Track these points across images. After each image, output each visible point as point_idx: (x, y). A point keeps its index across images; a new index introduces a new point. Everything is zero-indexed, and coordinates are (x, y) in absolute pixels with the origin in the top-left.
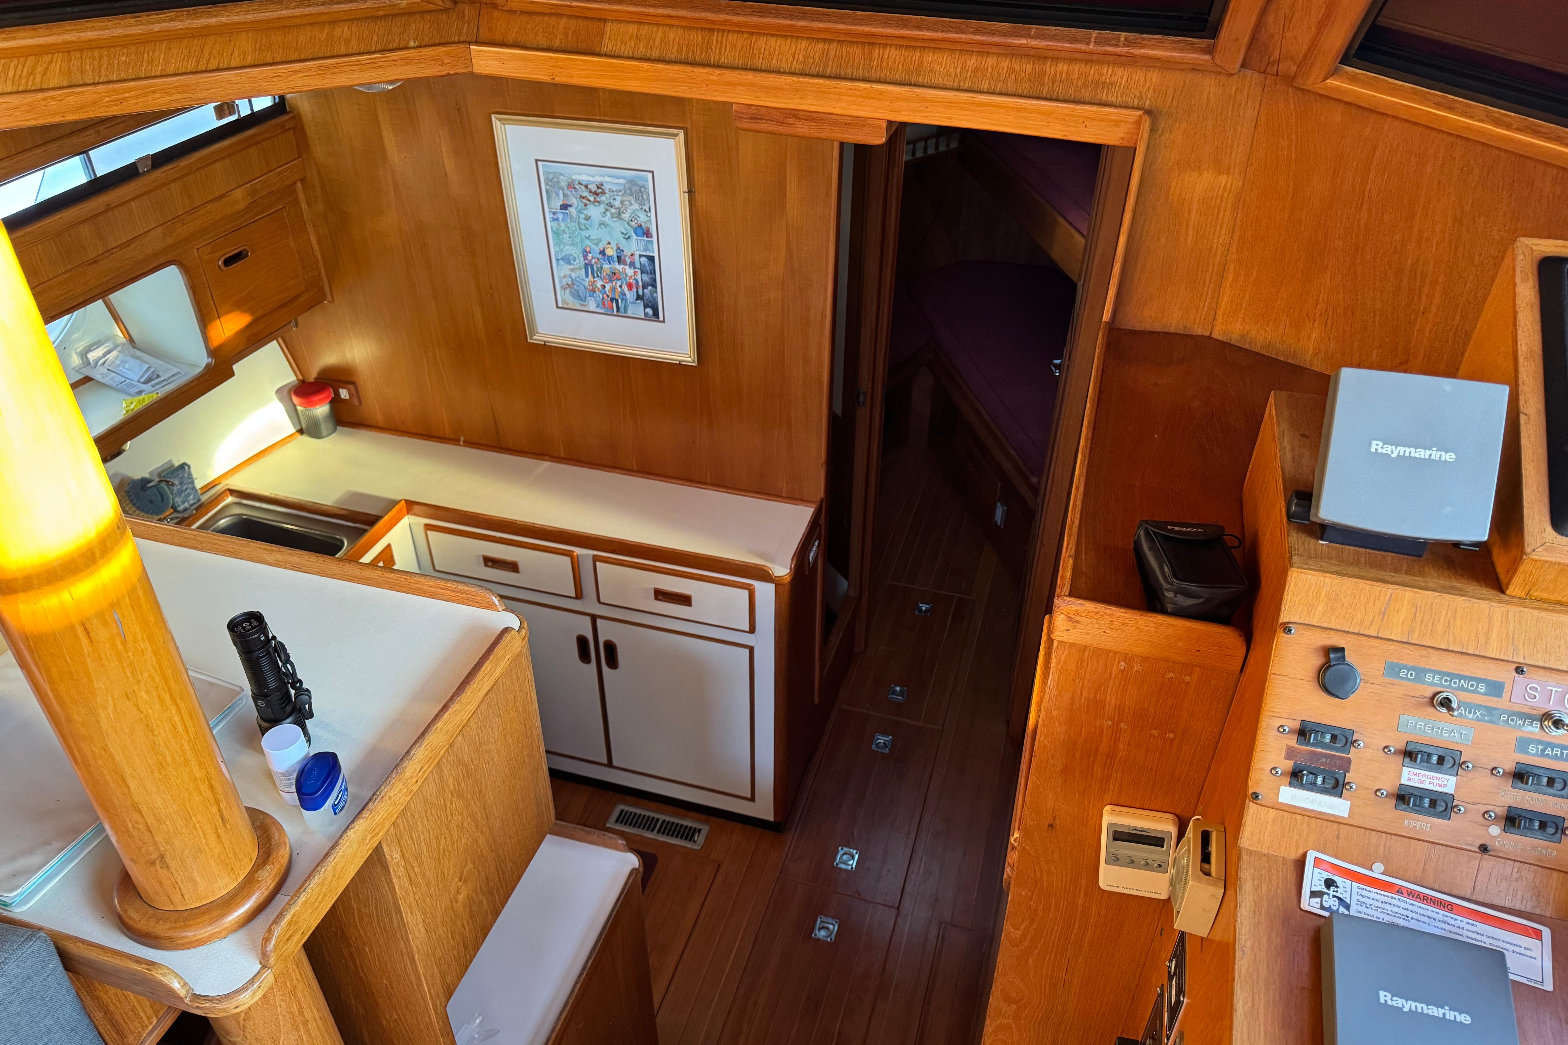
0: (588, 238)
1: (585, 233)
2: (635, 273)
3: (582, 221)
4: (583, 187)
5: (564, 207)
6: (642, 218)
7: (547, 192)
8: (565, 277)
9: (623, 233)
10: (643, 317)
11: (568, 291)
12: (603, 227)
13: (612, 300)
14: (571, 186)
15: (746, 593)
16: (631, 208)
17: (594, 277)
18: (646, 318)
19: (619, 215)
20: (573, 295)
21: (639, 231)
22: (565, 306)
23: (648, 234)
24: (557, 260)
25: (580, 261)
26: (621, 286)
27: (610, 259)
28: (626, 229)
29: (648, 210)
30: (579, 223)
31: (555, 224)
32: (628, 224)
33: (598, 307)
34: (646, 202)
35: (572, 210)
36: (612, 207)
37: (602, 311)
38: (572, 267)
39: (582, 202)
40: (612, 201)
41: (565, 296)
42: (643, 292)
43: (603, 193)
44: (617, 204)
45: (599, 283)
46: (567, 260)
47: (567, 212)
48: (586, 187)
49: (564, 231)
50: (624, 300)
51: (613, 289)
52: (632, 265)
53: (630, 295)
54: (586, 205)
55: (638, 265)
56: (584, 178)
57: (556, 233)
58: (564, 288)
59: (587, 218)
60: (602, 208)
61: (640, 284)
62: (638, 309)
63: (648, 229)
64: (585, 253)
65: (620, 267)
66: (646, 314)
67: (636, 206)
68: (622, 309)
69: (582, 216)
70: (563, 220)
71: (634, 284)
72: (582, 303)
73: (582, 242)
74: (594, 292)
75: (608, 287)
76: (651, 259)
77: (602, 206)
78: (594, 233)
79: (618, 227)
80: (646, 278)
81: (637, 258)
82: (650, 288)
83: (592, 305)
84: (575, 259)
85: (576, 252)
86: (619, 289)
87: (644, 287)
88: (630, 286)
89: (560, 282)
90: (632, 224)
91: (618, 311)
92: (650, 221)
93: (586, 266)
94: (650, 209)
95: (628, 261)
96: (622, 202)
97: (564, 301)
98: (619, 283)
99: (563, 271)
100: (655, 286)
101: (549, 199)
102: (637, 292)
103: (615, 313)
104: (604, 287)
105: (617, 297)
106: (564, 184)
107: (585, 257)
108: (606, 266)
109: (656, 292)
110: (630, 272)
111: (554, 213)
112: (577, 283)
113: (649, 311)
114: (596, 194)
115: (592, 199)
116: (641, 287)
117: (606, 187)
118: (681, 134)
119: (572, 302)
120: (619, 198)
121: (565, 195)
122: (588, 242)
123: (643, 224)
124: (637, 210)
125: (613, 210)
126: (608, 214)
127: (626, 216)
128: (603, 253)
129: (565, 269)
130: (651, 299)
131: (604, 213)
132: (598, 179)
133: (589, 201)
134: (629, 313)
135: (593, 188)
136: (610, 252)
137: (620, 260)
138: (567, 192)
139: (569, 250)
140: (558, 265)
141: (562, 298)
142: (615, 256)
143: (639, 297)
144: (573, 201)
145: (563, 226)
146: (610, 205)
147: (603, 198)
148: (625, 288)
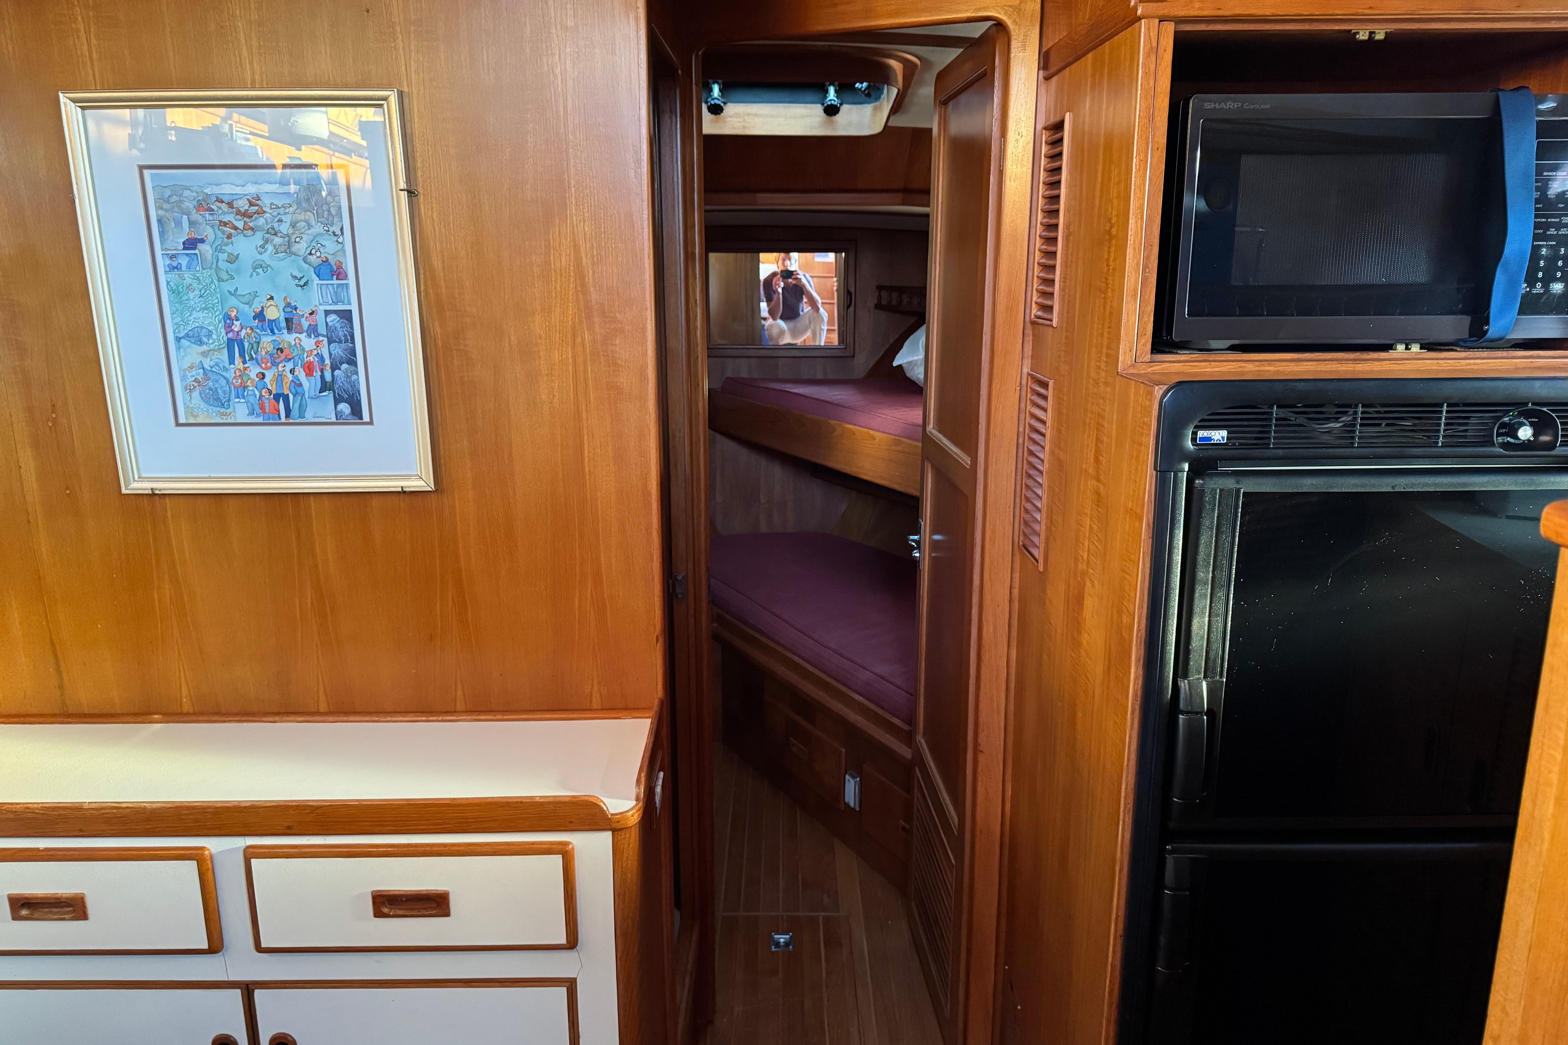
0: (234, 294)
1: (228, 286)
2: (318, 344)
3: (223, 265)
4: (224, 206)
5: (191, 244)
6: (330, 246)
7: (159, 221)
8: (191, 367)
9: (295, 277)
10: (334, 420)
11: (196, 394)
12: (260, 270)
13: (277, 397)
14: (203, 206)
15: (557, 861)
16: (309, 232)
17: (244, 362)
18: (341, 420)
19: (288, 248)
20: (205, 399)
21: (325, 270)
22: (192, 421)
23: (339, 273)
24: (178, 339)
25: (220, 336)
26: (292, 371)
27: (272, 328)
28: (300, 270)
29: (338, 232)
30: (218, 269)
31: (174, 276)
32: (305, 260)
33: (251, 413)
34: (336, 220)
35: (205, 249)
36: (276, 234)
37: (260, 420)
38: (205, 348)
39: (223, 233)
40: (276, 225)
42: (333, 376)
43: (261, 212)
44: (284, 228)
45: (254, 371)
46: (196, 337)
47: (197, 251)
48: (230, 205)
49: (190, 288)
50: (299, 394)
51: (280, 378)
52: (313, 330)
53: (309, 385)
54: (229, 237)
55: (322, 330)
56: (226, 190)
57: (175, 292)
58: (189, 390)
59: (233, 259)
60: (258, 239)
61: (327, 362)
62: (326, 407)
63: (340, 267)
64: (228, 321)
65: (291, 338)
66: (338, 415)
67: (318, 228)
68: (295, 411)
69: (223, 257)
70: (189, 267)
71: (316, 364)
72: (222, 410)
73: (222, 302)
74: (245, 387)
75: (270, 375)
76: (346, 315)
77: (259, 235)
78: (244, 284)
79: (287, 268)
80: (338, 350)
81: (320, 317)
82: (344, 366)
83: (241, 412)
84: (209, 335)
85: (211, 321)
86: (290, 377)
87: (334, 368)
88: (309, 370)
89: (183, 378)
90: (312, 258)
91: (288, 416)
92: (343, 250)
93: (230, 343)
94: (342, 229)
95: (305, 324)
96: (293, 225)
97: (189, 411)
98: (290, 365)
99: (187, 358)
100: (353, 363)
101: (162, 233)
102: (322, 377)
103: (283, 420)
104: (262, 376)
105: (286, 392)
106: (189, 205)
107: (228, 328)
108: (267, 341)
109: (357, 373)
110: (308, 343)
111: (172, 257)
112: (213, 377)
113: (345, 407)
114: (247, 215)
115: (240, 225)
116: (328, 368)
117: (266, 201)
118: (393, 98)
119: (205, 412)
120: (287, 219)
121: (192, 223)
122: (233, 302)
123: (330, 257)
124: (320, 235)
125: (278, 240)
126: (270, 247)
127: (301, 248)
128: (260, 316)
129: (193, 354)
130: (347, 386)
131: (262, 247)
132: (252, 189)
133: (236, 228)
134: (309, 417)
135: (243, 204)
136: (272, 313)
137: (290, 325)
138: (195, 216)
139: (199, 319)
140: (178, 348)
141: (186, 407)
142: (282, 319)
143: (325, 386)
144: (208, 232)
145: (188, 278)
146: (273, 232)
147: (260, 222)
148: (301, 374)
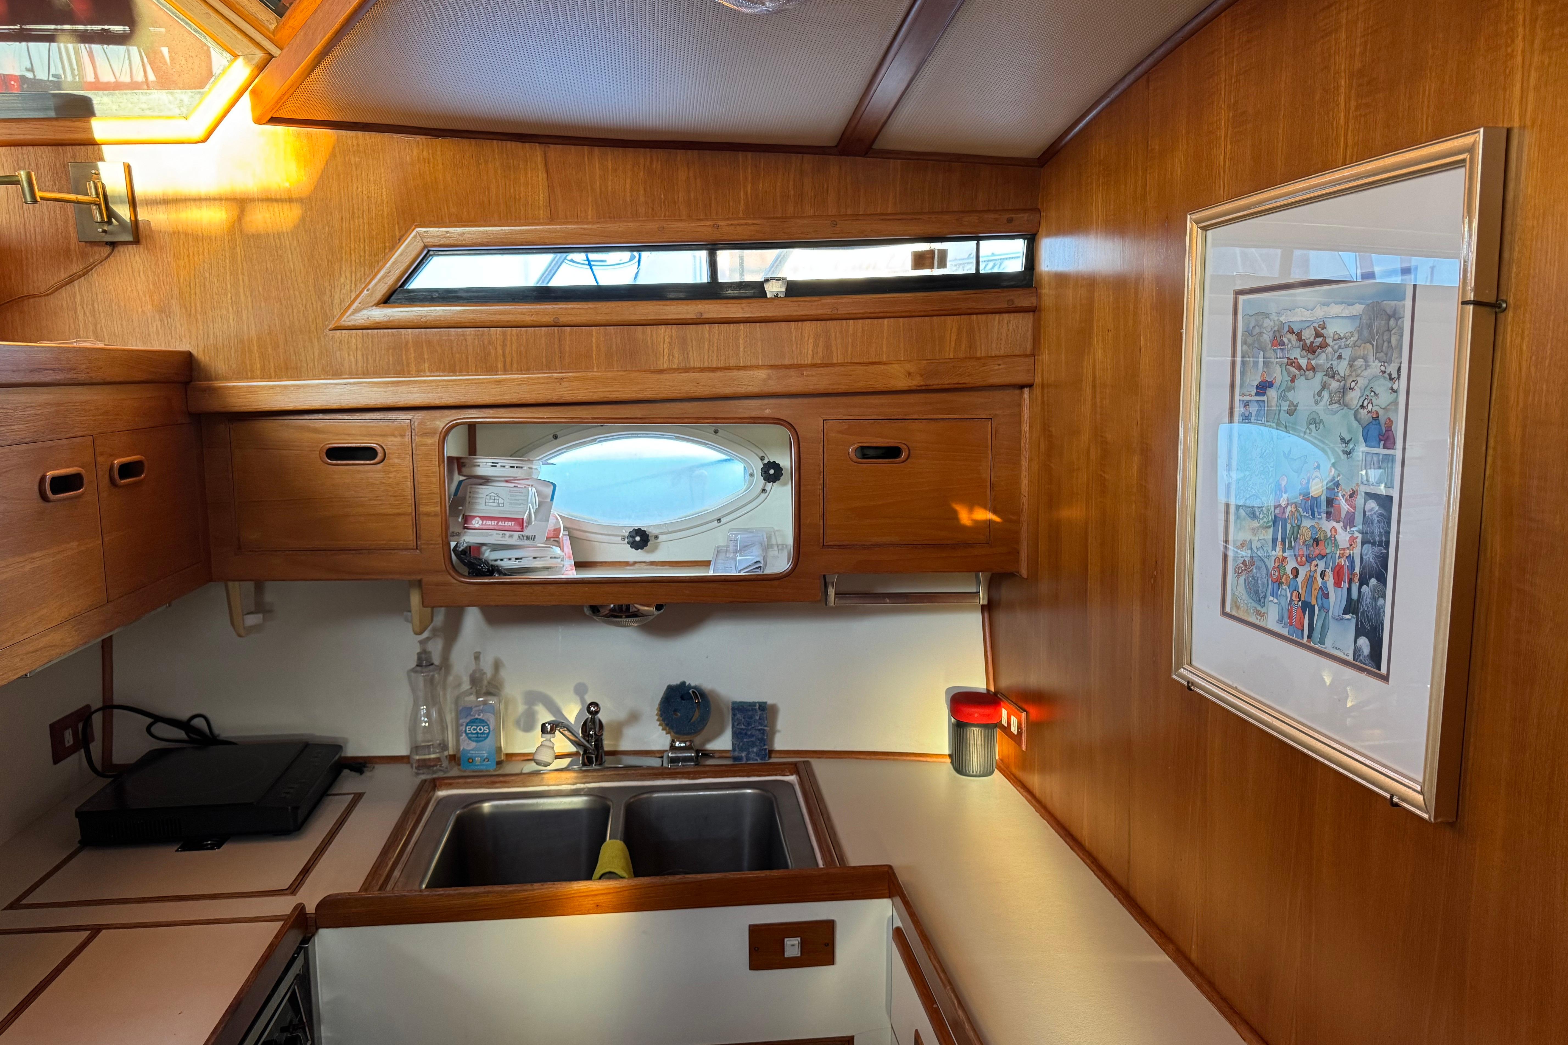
0: (1287, 456)
1: (1283, 446)
2: (1352, 542)
3: (1282, 416)
4: (1293, 338)
5: (1263, 388)
6: (1383, 396)
8: (1243, 546)
9: (1343, 440)
10: (1350, 658)
11: (1242, 580)
12: (1312, 427)
13: (1304, 606)
16: (1365, 373)
17: (1284, 551)
18: (1358, 661)
19: (1342, 397)
20: (1248, 589)
21: (1373, 431)
22: (1234, 613)
23: (1386, 438)
24: (1237, 508)
25: (1268, 510)
26: (1324, 574)
27: (1314, 508)
28: (1350, 431)
29: (1395, 375)
30: (1279, 423)
31: (1243, 428)
32: (1356, 415)
33: (1280, 621)
34: (1395, 355)
35: (1272, 393)
36: (1333, 377)
37: (1285, 632)
38: (1255, 523)
39: (1289, 373)
40: (1335, 363)
41: (1237, 591)
42: (1360, 592)
44: (1342, 368)
45: (1291, 565)
46: (1251, 508)
47: (1264, 398)
48: (1299, 335)
49: (1254, 444)
50: (1324, 609)
51: (1310, 580)
52: (1350, 521)
53: (1336, 599)
54: (1293, 379)
55: (1359, 520)
56: (1298, 316)
57: (1242, 448)
58: (1237, 572)
59: (1293, 409)
60: (1317, 383)
61: (1357, 570)
62: (1346, 637)
63: (1389, 429)
64: (1278, 492)
65: (1327, 526)
66: (1357, 651)
67: (1375, 367)
68: (1317, 634)
69: (1285, 406)
70: (1258, 417)
71: (1346, 570)
72: (1259, 608)
74: (1281, 584)
75: (1303, 574)
76: (1386, 504)
77: (1319, 376)
78: (1297, 444)
79: (1337, 425)
80: (1371, 554)
82: (1373, 581)
83: (1272, 615)
84: (1261, 506)
86: (1320, 580)
87: (1363, 582)
88: (1338, 577)
89: (1235, 557)
90: (1363, 412)
91: (1310, 636)
92: (1395, 403)
93: (1276, 522)
94: (1399, 369)
95: (1344, 510)
96: (1351, 363)
97: (1234, 600)
98: (1322, 565)
99: (1241, 534)
100: (1382, 579)
101: (1243, 374)
102: (1349, 590)
103: (1305, 640)
104: (1295, 573)
105: (1314, 602)
107: (1276, 501)
108: (1307, 526)
109: (1384, 596)
111: (1247, 403)
112: (1258, 563)
113: (1364, 643)
114: (1311, 350)
115: (1303, 362)
116: (1356, 579)
118: (1480, 144)
119: (1245, 604)
120: (1347, 353)
122: (1285, 467)
123: (1381, 412)
124: (1375, 377)
125: (1334, 385)
126: (1326, 394)
127: (1354, 398)
128: (1305, 491)
129: (1246, 529)
130: (1371, 612)
131: (1319, 394)
133: (1299, 368)
134: (1329, 645)
136: (1316, 489)
137: (1330, 507)
140: (1236, 520)
141: (1233, 594)
142: (1323, 498)
143: (1350, 606)
144: (1278, 375)
145: (1253, 431)
146: (1331, 373)
147: (1321, 359)
148: (1330, 581)
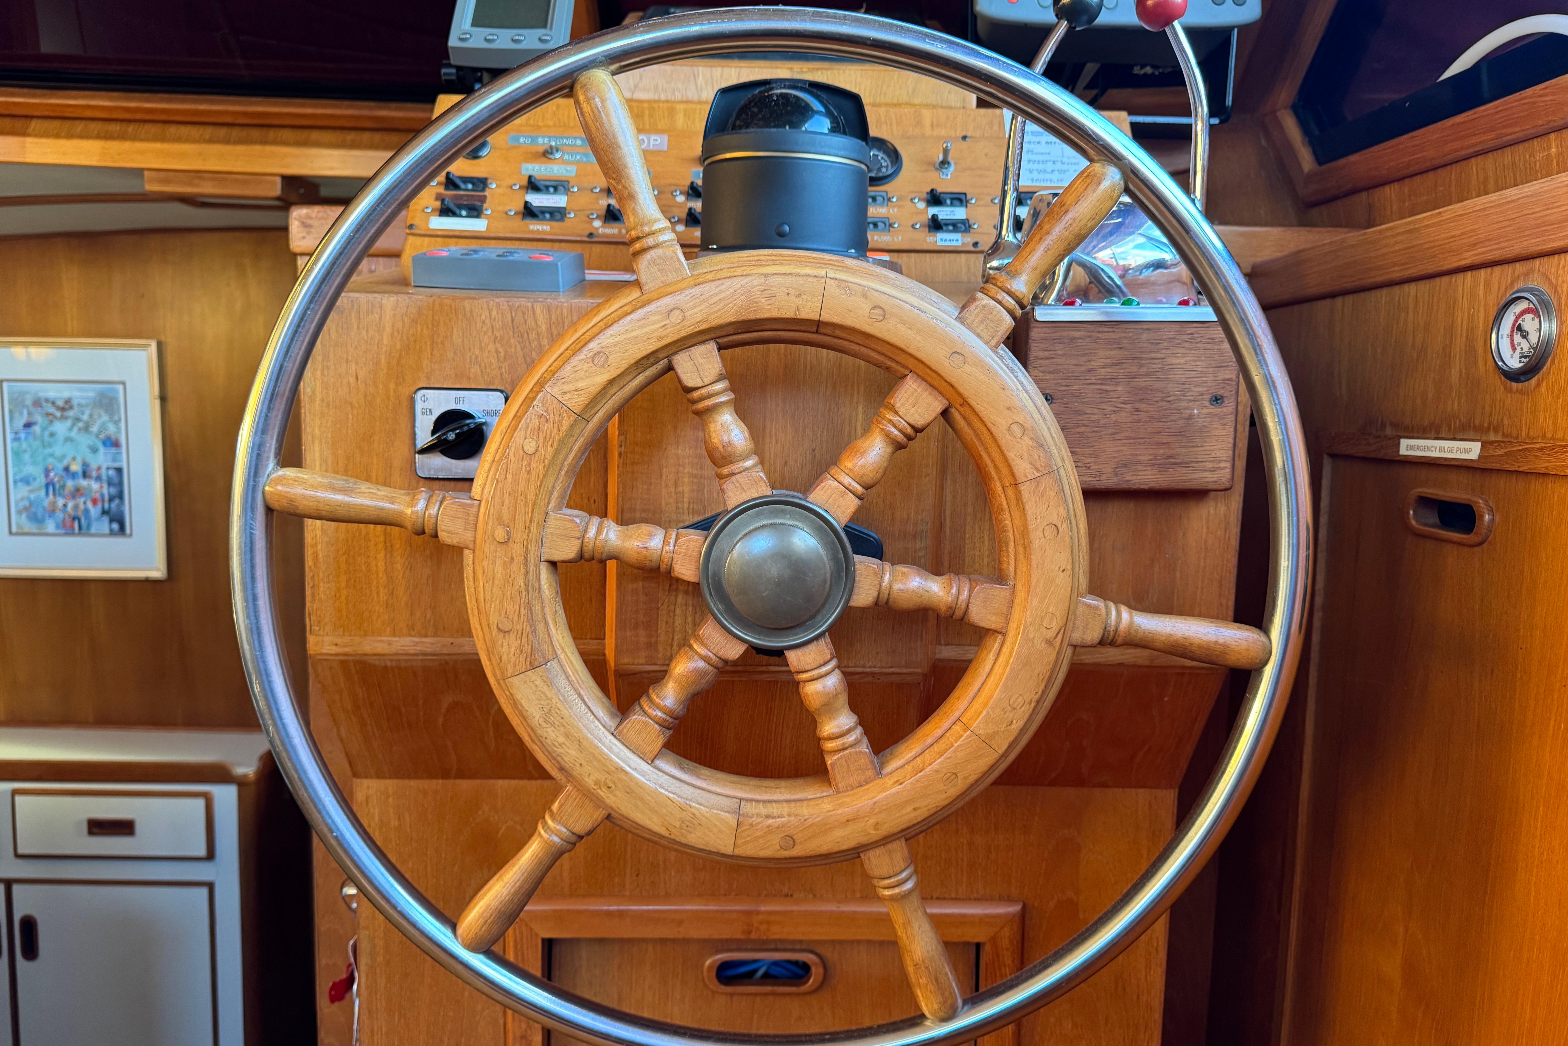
0: (52, 455)
1: (48, 451)
2: (101, 487)
3: (46, 438)
4: (50, 405)
5: (28, 425)
6: (111, 429)
7: (11, 412)
8: (22, 499)
9: (90, 447)
11: (24, 516)
12: (68, 442)
13: (74, 519)
14: (37, 403)
16: (100, 420)
17: (55, 497)
18: (112, 533)
19: (86, 429)
20: (29, 518)
21: (108, 443)
22: (19, 532)
23: (116, 444)
24: (15, 482)
25: (41, 480)
26: (85, 503)
27: (74, 475)
28: (93, 442)
29: (117, 421)
30: (43, 441)
31: (16, 444)
32: (96, 437)
33: (57, 528)
34: (116, 414)
35: (37, 429)
36: (80, 421)
37: (62, 532)
38: (31, 488)
39: (48, 419)
40: (80, 416)
41: (20, 521)
42: (109, 506)
43: (71, 408)
44: (84, 417)
45: (60, 502)
46: (26, 481)
47: (31, 430)
48: (53, 403)
49: (25, 451)
50: (88, 517)
51: (76, 507)
52: (98, 478)
53: (94, 511)
54: (51, 422)
55: (104, 477)
56: (52, 395)
57: (16, 454)
58: (19, 512)
59: (52, 435)
60: (69, 423)
61: (106, 498)
62: (104, 525)
63: (117, 442)
64: (47, 472)
65: (84, 483)
66: (111, 530)
67: (105, 418)
68: (84, 528)
69: (47, 433)
70: (26, 439)
71: (99, 499)
72: (39, 526)
73: (44, 459)
74: (54, 512)
75: (70, 505)
76: (119, 470)
77: (69, 421)
78: (58, 450)
79: (85, 441)
80: (113, 491)
81: (103, 471)
83: (51, 526)
84: (35, 479)
85: (37, 471)
86: (83, 506)
87: (110, 501)
88: (95, 502)
89: (17, 506)
90: (100, 435)
91: (79, 530)
92: (120, 431)
93: (47, 486)
94: (120, 419)
95: (94, 474)
96: (91, 416)
97: (18, 526)
98: (82, 500)
99: (20, 493)
101: (11, 419)
102: (103, 507)
103: (77, 532)
104: (65, 506)
105: (80, 516)
106: (29, 402)
107: (47, 476)
108: (70, 484)
110: (95, 486)
111: (16, 433)
112: (35, 505)
113: (115, 526)
114: (63, 409)
115: (58, 415)
116: (106, 502)
117: (75, 402)
118: (154, 345)
119: (29, 526)
120: (87, 413)
121: (30, 414)
122: (51, 460)
123: (111, 435)
124: (106, 422)
125: (80, 425)
126: (75, 429)
127: (95, 429)
128: (67, 469)
129: (23, 491)
131: (71, 428)
132: (66, 394)
133: (55, 417)
134: (93, 530)
135: (60, 403)
136: (76, 467)
137: (85, 475)
138: (32, 409)
139: (30, 470)
140: (15, 487)
141: (17, 523)
142: (80, 471)
143: (104, 512)
144: (39, 420)
145: (24, 445)
146: (78, 420)
147: (71, 413)
148: (90, 505)
